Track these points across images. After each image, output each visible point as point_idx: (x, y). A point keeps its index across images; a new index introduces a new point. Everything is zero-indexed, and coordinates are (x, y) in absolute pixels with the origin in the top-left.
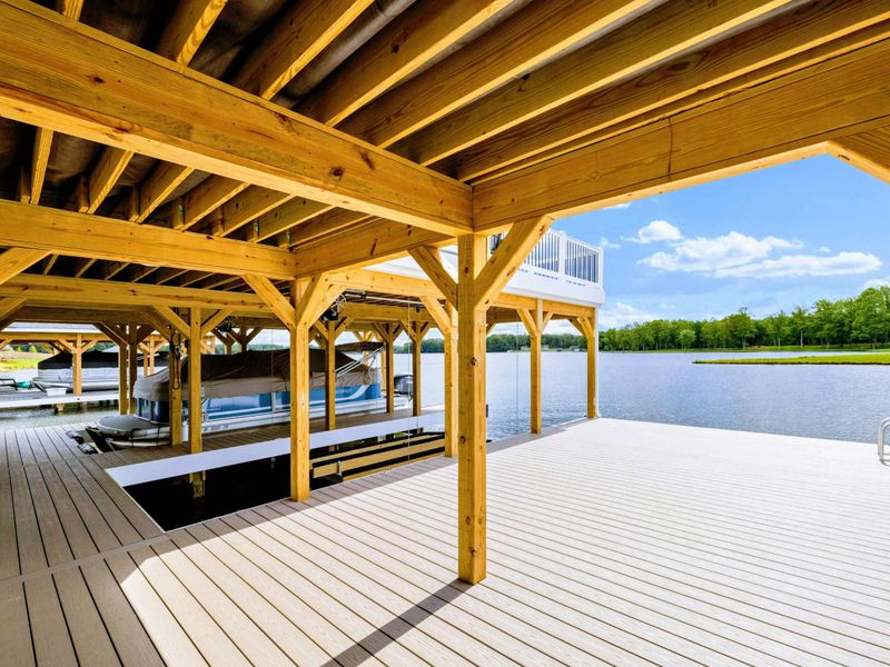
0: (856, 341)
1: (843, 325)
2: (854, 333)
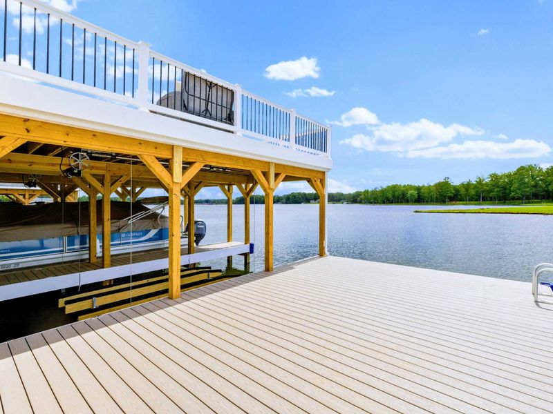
0: (513, 199)
1: (506, 189)
2: (513, 194)
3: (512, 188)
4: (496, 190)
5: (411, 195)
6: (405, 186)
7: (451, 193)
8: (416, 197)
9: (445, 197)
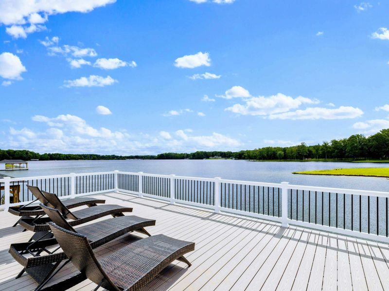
0: (348, 157)
1: (343, 151)
2: (347, 154)
3: (346, 150)
4: (336, 151)
5: (280, 154)
6: (275, 148)
7: (306, 153)
8: (283, 156)
9: (302, 156)
